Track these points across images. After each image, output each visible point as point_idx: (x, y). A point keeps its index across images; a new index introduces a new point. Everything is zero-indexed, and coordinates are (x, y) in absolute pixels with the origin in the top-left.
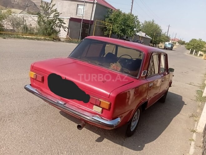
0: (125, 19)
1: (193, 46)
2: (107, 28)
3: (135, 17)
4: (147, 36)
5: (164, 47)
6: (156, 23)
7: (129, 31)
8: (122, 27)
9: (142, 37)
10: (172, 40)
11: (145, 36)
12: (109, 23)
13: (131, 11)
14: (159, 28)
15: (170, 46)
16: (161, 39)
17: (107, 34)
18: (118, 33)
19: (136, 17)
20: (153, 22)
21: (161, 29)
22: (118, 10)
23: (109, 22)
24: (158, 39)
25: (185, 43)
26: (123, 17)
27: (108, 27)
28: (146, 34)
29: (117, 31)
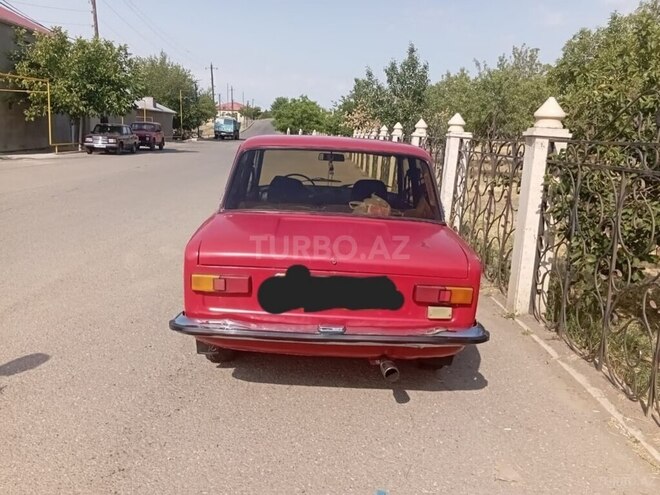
0: (89, 59)
1: (292, 120)
2: (29, 95)
3: (120, 48)
4: (158, 105)
5: (215, 132)
6: (175, 64)
7: (114, 97)
8: (85, 87)
9: (149, 112)
10: (224, 109)
11: (155, 106)
12: (34, 80)
13: (96, 29)
14: (186, 77)
15: (230, 129)
16: (203, 110)
17: (35, 116)
18: (77, 109)
19: (123, 49)
20: (164, 58)
21: (194, 79)
22: (57, 31)
23: (32, 76)
24: (193, 112)
25: (260, 114)
26: (80, 54)
27: (33, 94)
28: (156, 101)
29: (72, 101)
